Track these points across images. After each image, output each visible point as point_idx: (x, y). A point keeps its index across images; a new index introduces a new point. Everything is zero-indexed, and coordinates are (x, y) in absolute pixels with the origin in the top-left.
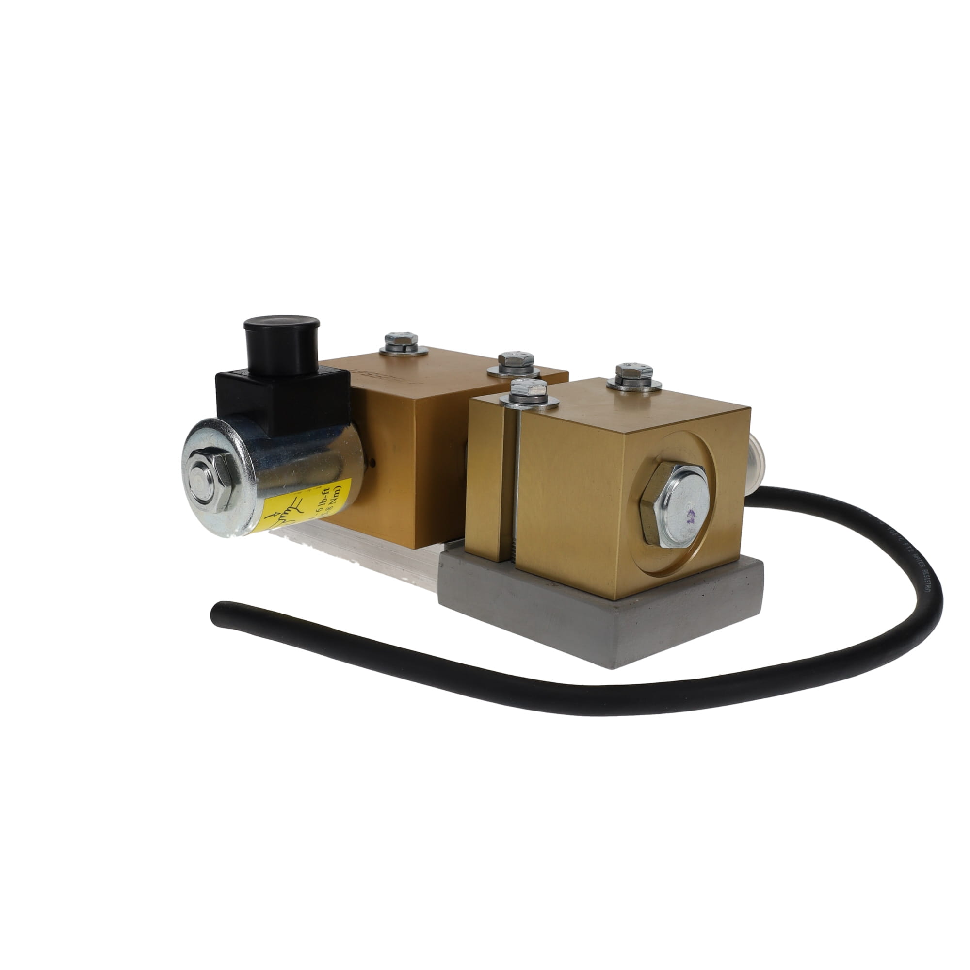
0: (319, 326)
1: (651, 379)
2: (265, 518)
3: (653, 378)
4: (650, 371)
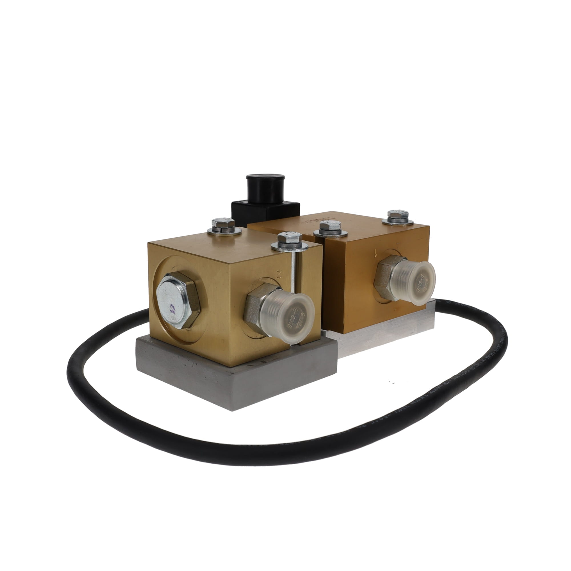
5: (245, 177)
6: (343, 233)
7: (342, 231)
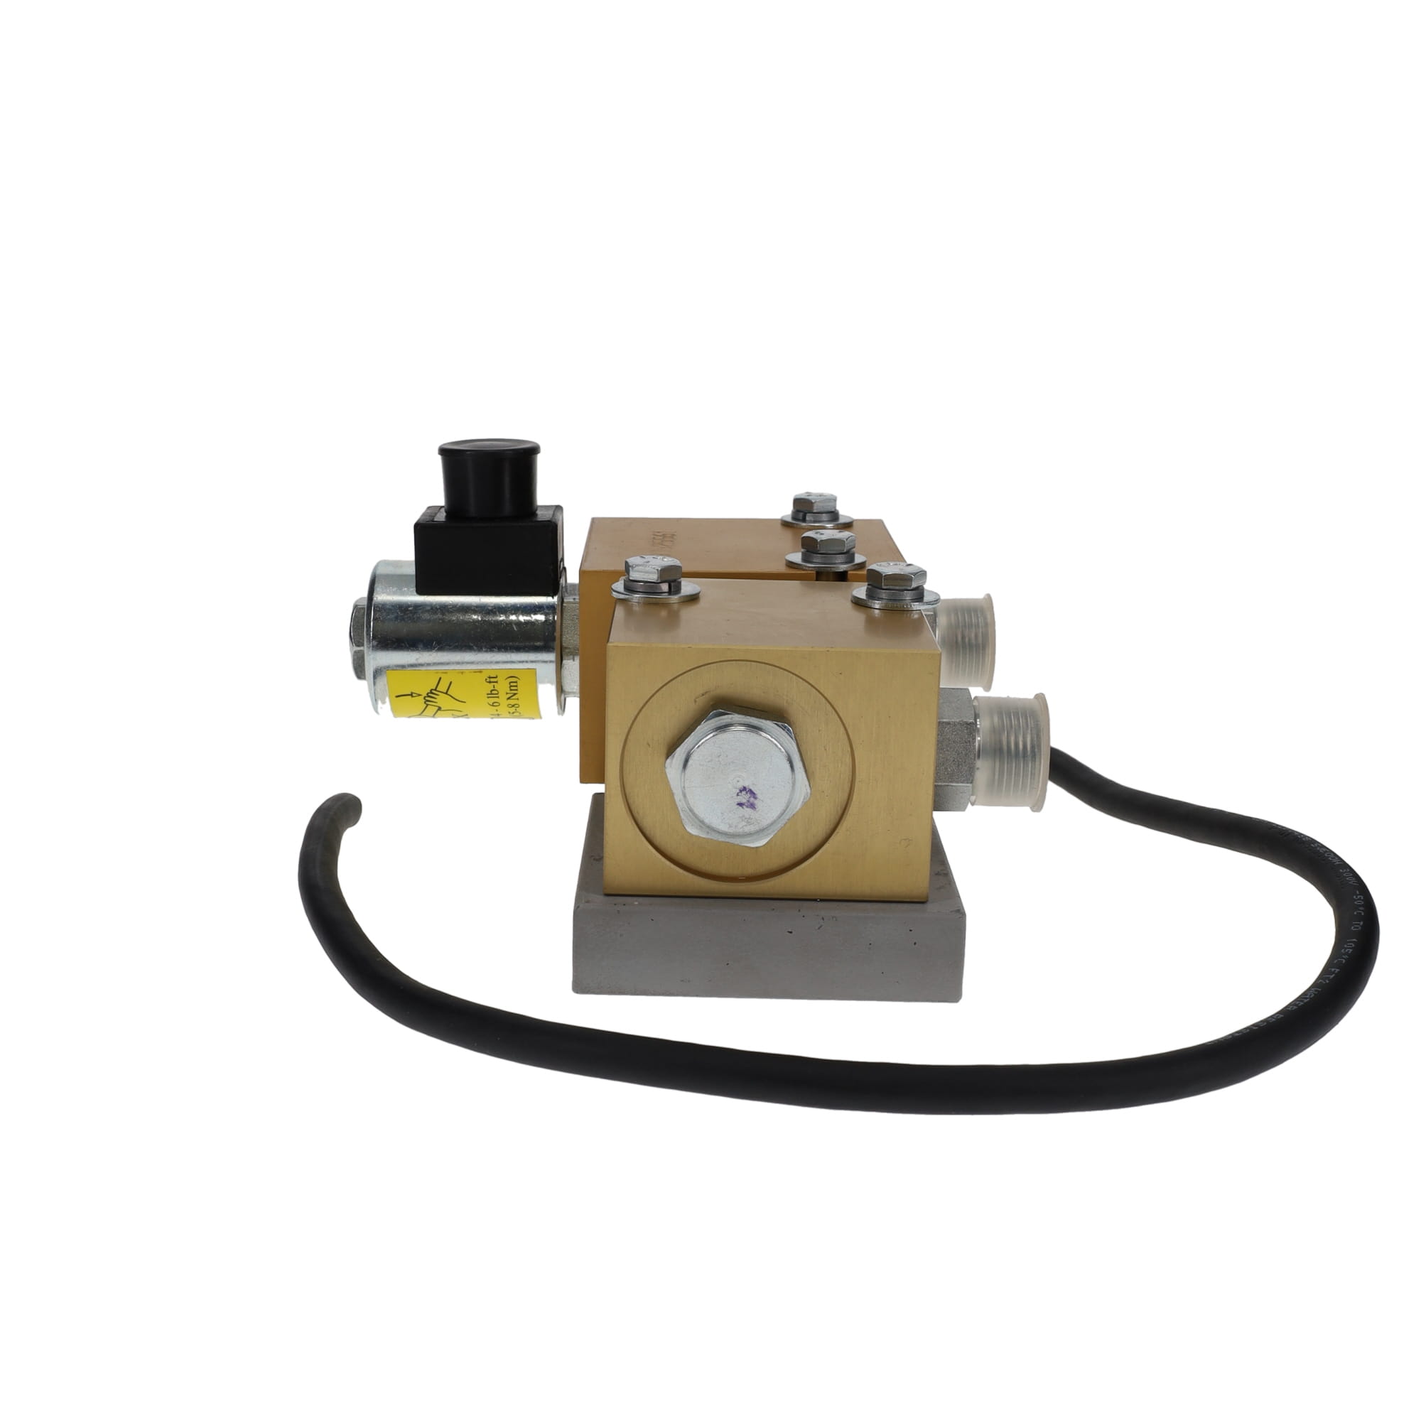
0: (539, 453)
1: (923, 589)
2: (397, 697)
3: (926, 587)
4: (922, 574)
5: (436, 451)
6: (859, 559)
7: (856, 555)
